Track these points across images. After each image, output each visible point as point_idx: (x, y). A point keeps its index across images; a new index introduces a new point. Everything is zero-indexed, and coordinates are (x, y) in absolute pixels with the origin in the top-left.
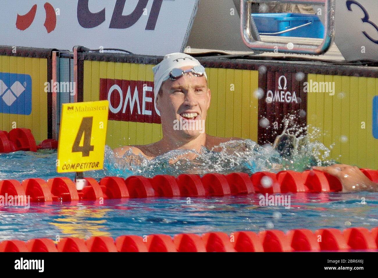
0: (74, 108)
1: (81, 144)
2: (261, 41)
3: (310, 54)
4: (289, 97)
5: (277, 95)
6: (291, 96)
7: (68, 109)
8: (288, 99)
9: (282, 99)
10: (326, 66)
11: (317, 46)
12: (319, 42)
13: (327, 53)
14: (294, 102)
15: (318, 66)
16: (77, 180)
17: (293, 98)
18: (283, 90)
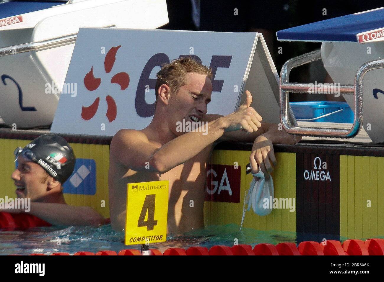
0: (138, 187)
1: (146, 219)
2: (298, 127)
3: (342, 137)
4: (323, 176)
5: (313, 175)
6: (326, 174)
7: (133, 188)
8: (323, 178)
9: (317, 178)
10: (355, 148)
11: (348, 130)
12: (349, 126)
13: (357, 136)
14: (328, 180)
15: (349, 147)
16: (143, 251)
17: (327, 176)
18: (318, 170)
